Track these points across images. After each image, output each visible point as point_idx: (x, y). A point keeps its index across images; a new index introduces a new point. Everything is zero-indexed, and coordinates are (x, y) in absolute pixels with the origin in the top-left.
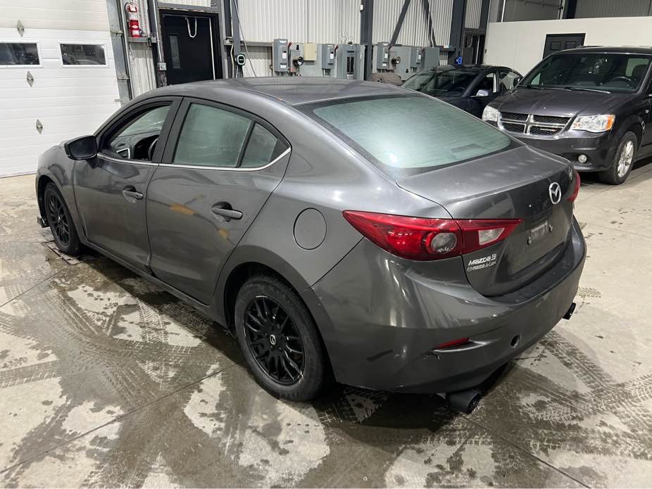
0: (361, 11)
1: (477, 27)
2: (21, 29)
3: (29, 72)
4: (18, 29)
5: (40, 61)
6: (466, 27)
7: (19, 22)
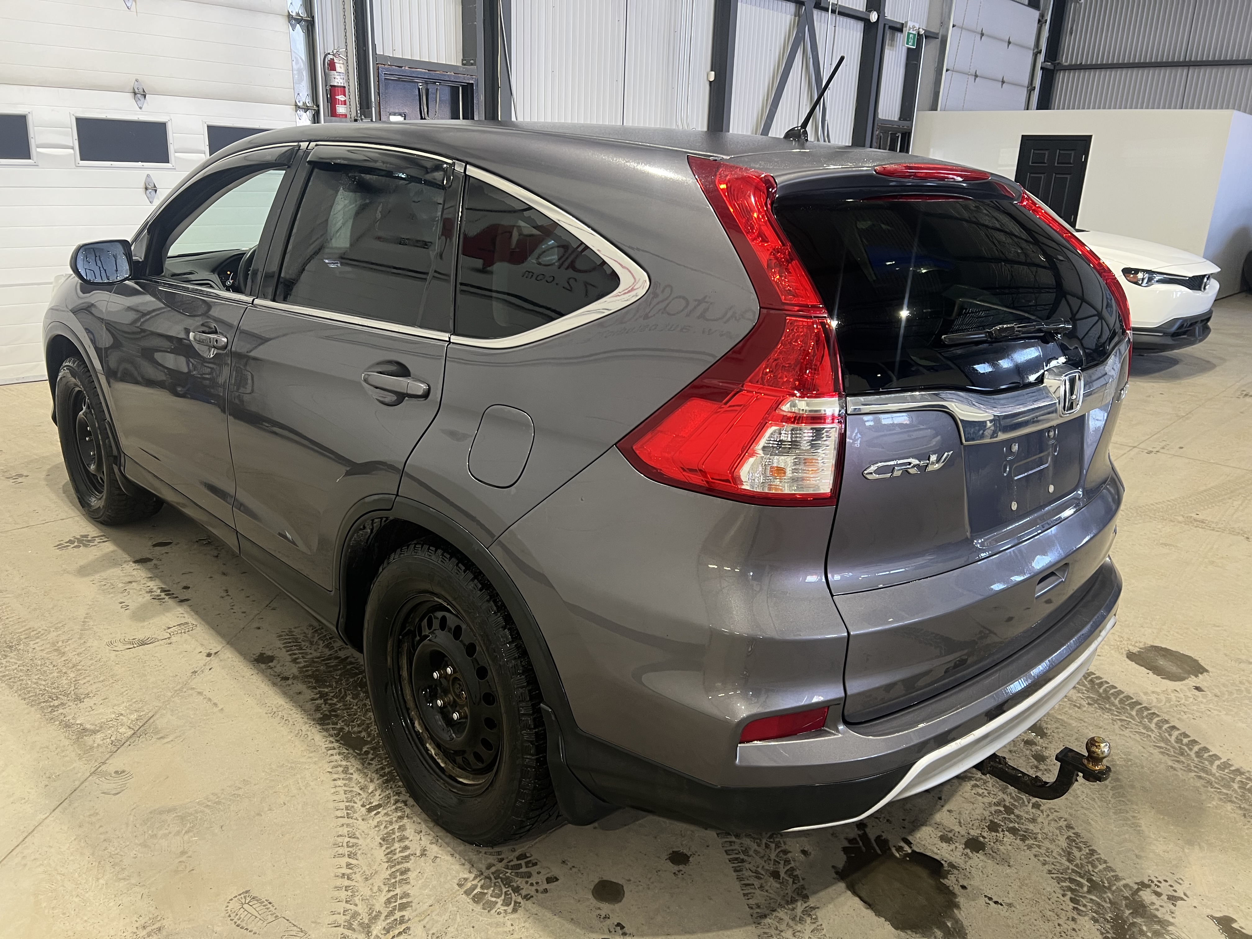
0: (710, 82)
1: (896, 119)
2: (139, 94)
3: (148, 176)
4: (135, 94)
5: (172, 155)
6: (880, 116)
7: (137, 81)
